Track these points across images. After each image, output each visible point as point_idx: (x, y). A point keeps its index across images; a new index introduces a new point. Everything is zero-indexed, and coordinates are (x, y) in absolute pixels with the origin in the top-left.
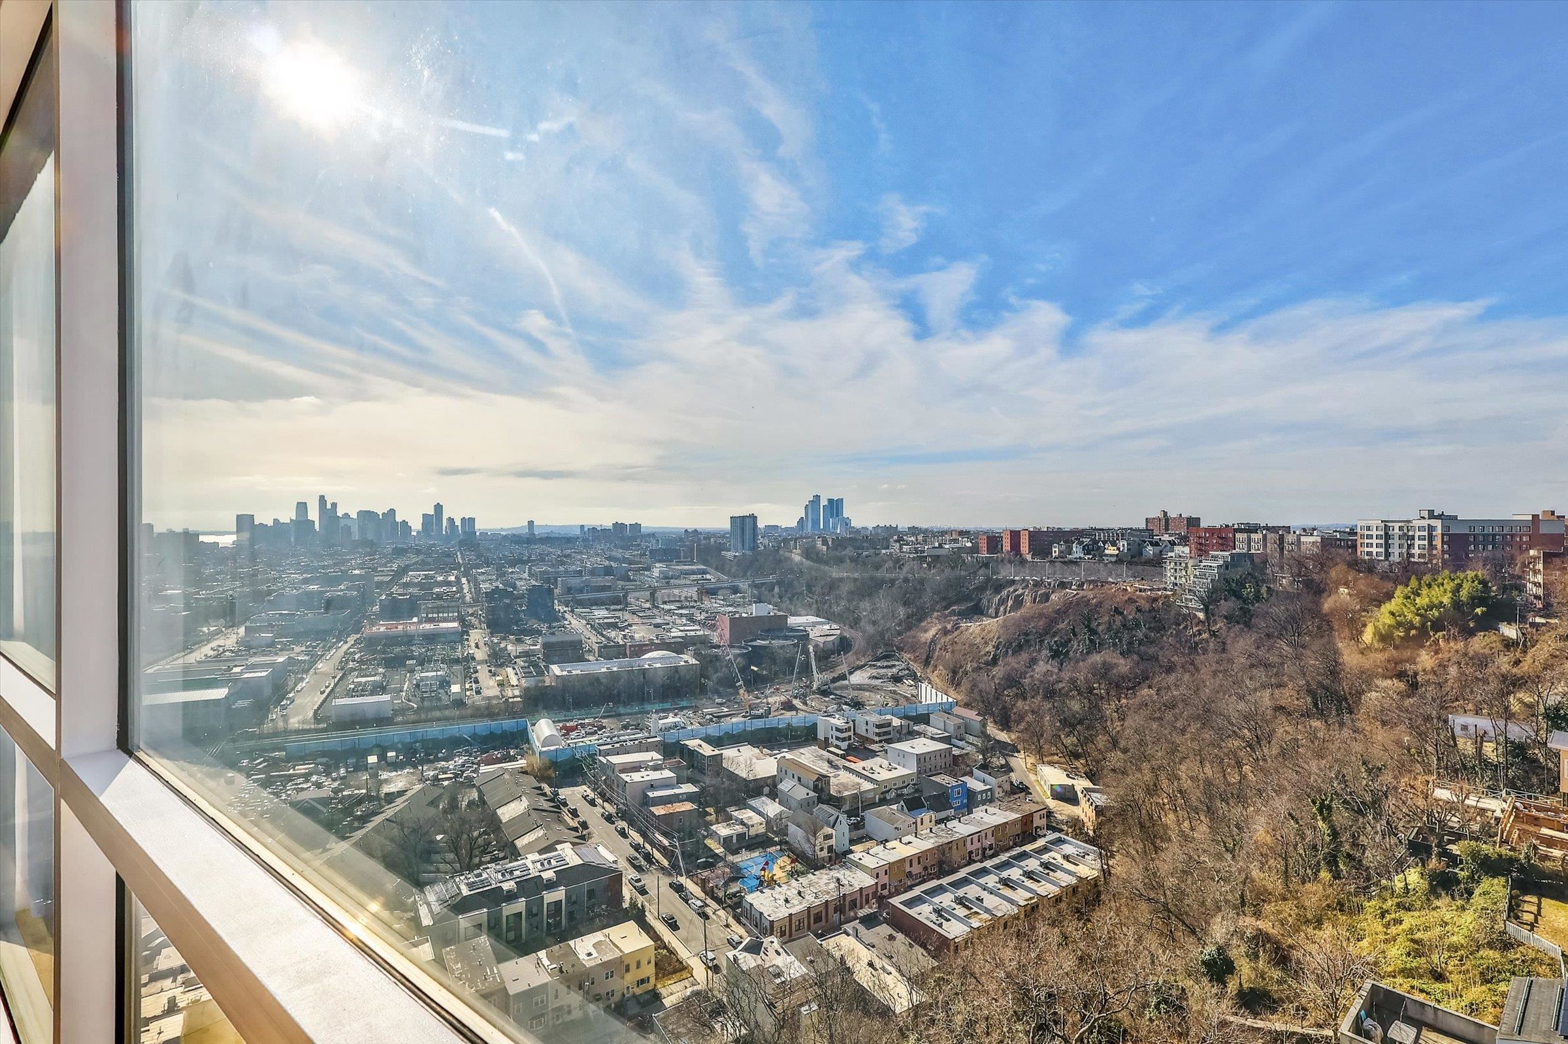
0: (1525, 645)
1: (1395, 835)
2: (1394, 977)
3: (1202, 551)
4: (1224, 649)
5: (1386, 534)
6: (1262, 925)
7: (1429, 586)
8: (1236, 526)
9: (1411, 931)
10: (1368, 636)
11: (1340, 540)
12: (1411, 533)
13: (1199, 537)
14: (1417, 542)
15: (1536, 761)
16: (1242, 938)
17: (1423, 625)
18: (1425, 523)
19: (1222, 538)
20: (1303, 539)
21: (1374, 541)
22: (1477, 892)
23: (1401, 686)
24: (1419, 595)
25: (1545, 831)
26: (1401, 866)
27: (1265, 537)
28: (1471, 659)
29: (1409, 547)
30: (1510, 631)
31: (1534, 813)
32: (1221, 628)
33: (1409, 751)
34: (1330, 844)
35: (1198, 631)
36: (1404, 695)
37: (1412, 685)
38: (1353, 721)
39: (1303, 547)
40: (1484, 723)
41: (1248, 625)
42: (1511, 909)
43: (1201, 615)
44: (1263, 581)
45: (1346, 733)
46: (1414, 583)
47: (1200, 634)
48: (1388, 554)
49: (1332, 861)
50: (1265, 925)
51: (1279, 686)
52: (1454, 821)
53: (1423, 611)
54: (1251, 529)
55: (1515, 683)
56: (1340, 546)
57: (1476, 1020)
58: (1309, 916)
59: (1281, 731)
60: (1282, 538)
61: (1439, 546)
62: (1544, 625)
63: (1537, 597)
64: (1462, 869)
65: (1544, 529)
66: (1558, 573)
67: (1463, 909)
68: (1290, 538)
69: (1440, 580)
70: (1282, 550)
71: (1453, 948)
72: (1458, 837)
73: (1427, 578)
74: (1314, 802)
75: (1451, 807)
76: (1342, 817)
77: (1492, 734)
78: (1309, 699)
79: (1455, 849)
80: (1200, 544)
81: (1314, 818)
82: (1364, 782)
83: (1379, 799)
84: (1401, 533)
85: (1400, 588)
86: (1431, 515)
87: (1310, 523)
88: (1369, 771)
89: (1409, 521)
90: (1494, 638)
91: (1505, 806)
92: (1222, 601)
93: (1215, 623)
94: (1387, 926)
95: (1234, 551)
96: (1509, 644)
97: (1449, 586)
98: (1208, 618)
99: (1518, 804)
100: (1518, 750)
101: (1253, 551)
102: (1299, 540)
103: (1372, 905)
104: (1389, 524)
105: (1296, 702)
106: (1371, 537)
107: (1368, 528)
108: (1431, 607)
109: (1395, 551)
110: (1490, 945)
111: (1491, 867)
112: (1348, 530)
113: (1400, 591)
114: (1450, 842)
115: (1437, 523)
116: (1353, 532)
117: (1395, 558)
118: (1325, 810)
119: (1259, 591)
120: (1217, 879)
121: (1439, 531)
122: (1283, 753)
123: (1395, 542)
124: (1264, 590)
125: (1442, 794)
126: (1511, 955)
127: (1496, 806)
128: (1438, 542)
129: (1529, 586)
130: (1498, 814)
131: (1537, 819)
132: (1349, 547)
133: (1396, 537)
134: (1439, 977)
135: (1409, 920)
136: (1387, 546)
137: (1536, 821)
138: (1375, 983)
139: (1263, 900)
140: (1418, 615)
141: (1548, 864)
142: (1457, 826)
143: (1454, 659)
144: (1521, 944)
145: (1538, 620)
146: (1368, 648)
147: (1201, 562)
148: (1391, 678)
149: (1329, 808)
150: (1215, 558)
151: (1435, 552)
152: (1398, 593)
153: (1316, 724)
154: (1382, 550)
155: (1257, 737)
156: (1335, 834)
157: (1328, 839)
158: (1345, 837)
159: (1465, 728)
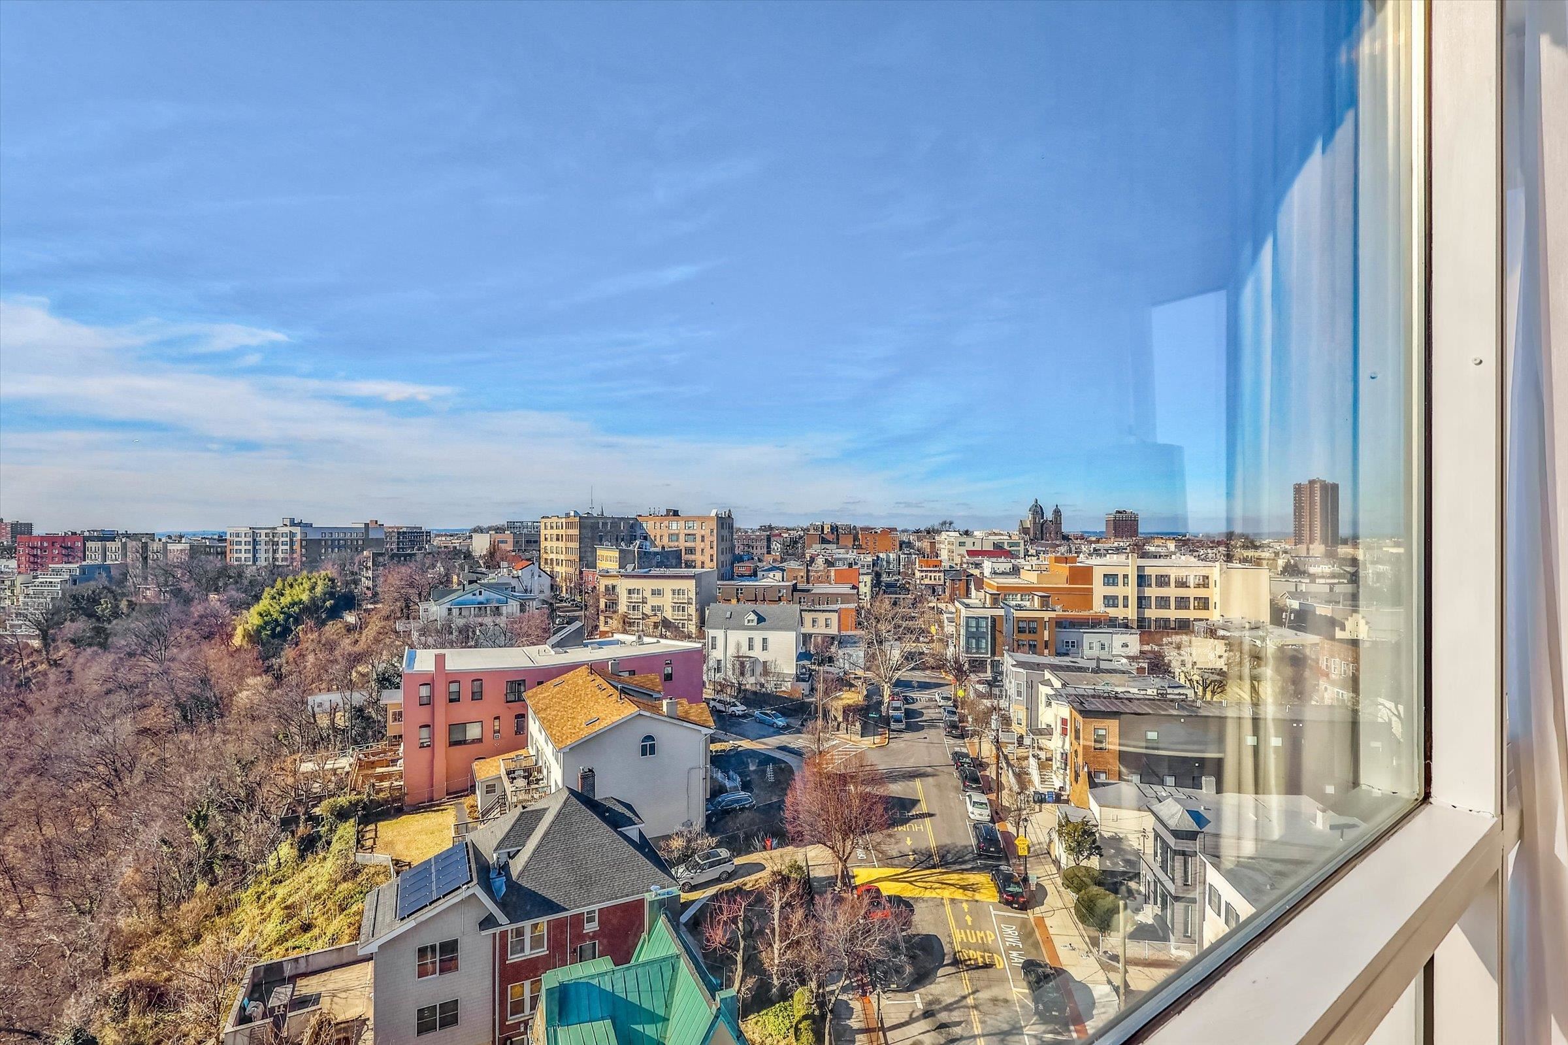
0: (361, 628)
1: (268, 818)
2: (270, 950)
3: (36, 563)
4: (70, 679)
5: (254, 540)
6: (131, 976)
7: (291, 586)
8: (86, 534)
9: (284, 900)
10: (237, 640)
11: (210, 547)
12: (276, 539)
13: (33, 548)
14: (281, 547)
15: (370, 717)
16: (106, 1003)
17: (286, 620)
18: (287, 530)
19: (66, 548)
20: (170, 547)
21: (243, 547)
22: (334, 840)
23: (268, 679)
24: (282, 595)
25: (379, 770)
26: (274, 843)
27: (124, 545)
28: (324, 645)
29: (275, 552)
30: (350, 618)
31: (372, 758)
32: (65, 655)
33: (277, 738)
34: (206, 853)
35: (31, 663)
36: (271, 688)
37: (276, 678)
38: (223, 724)
39: (170, 556)
40: (336, 697)
41: (104, 646)
42: (358, 842)
43: (36, 643)
44: (124, 595)
45: (218, 738)
46: (279, 584)
47: (33, 665)
48: (255, 560)
49: (208, 869)
50: (137, 973)
51: (143, 707)
52: (316, 787)
53: (286, 609)
54: (106, 537)
55: (356, 659)
56: (209, 554)
57: (338, 947)
58: (185, 936)
59: (145, 755)
60: (145, 546)
61: (298, 551)
62: (373, 610)
63: (368, 588)
64: (323, 826)
65: (373, 535)
66: (381, 568)
67: (325, 858)
68: (155, 546)
69: (300, 580)
70: (145, 559)
71: (317, 897)
72: (320, 799)
73: (290, 579)
74: (189, 818)
75: (313, 776)
76: (218, 821)
77: (341, 705)
78: (178, 714)
79: (317, 811)
80: (34, 556)
81: (190, 834)
82: (239, 780)
83: (253, 791)
84: (267, 539)
85: (267, 589)
86: (293, 524)
87: (176, 529)
88: (243, 768)
89: (275, 528)
90: (340, 625)
91: (352, 760)
92: (68, 623)
93: (57, 649)
94: (262, 907)
95: (84, 563)
96: (350, 629)
97: (306, 586)
98: (46, 645)
99: (361, 756)
100: (359, 712)
101: (108, 562)
102: (165, 548)
103: (247, 895)
104: (257, 531)
105: (163, 720)
106: (239, 543)
107: (238, 535)
108: (293, 604)
109: (262, 555)
110: (345, 879)
111: (342, 815)
112: (216, 537)
113: (268, 592)
114: (314, 806)
115: (297, 530)
116: (221, 539)
117: (262, 563)
118: (201, 820)
119: (117, 606)
120: (68, 953)
121: (299, 537)
122: (149, 777)
123: (262, 547)
124: (123, 605)
125: (307, 767)
126: (359, 880)
127: (344, 763)
128: (297, 546)
129: (363, 579)
130: (347, 769)
131: (373, 763)
132: (218, 553)
133: (263, 543)
134: (306, 928)
135: (281, 891)
136: (255, 551)
137: (373, 765)
138: (256, 965)
139: (132, 948)
140: (281, 613)
141: (381, 795)
142: (319, 790)
143: (311, 648)
144: (365, 866)
145: (370, 606)
146: (238, 650)
147: (35, 577)
148: (260, 675)
149: (206, 817)
150: (57, 572)
151: (295, 556)
152: (265, 594)
153: (186, 736)
154: (250, 555)
155: (116, 771)
156: (211, 841)
157: (203, 849)
158: (220, 841)
159: (320, 705)
